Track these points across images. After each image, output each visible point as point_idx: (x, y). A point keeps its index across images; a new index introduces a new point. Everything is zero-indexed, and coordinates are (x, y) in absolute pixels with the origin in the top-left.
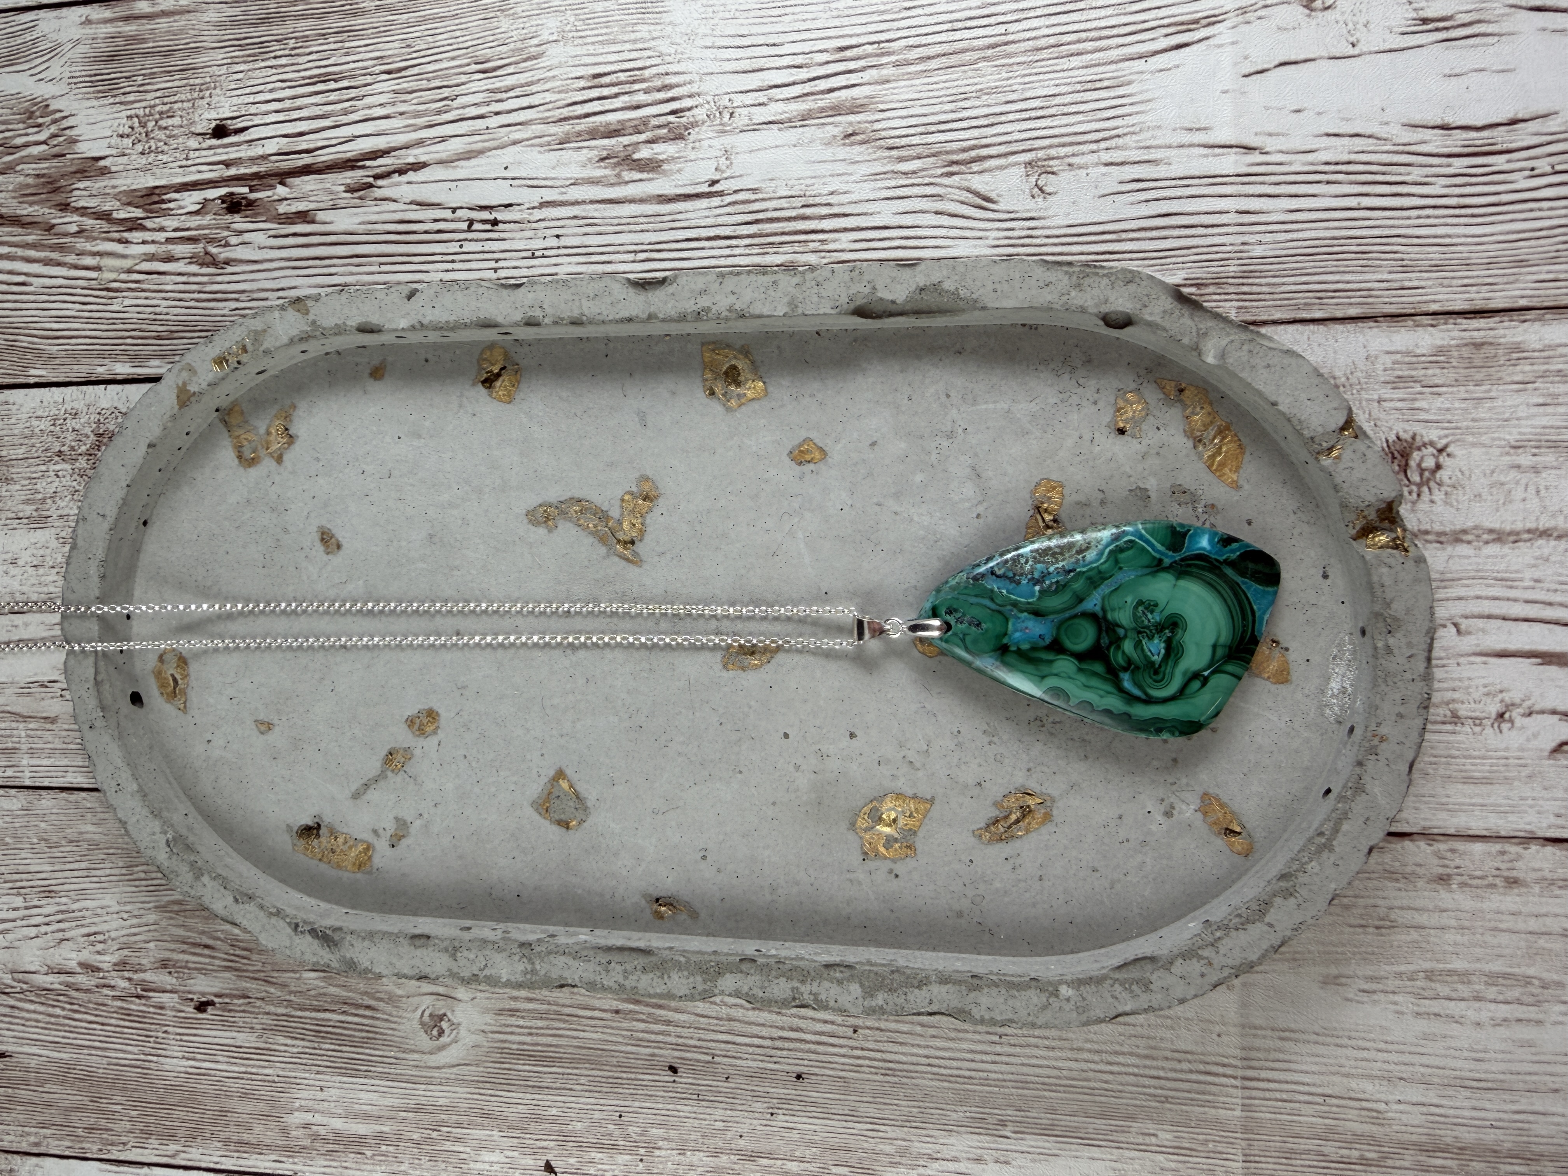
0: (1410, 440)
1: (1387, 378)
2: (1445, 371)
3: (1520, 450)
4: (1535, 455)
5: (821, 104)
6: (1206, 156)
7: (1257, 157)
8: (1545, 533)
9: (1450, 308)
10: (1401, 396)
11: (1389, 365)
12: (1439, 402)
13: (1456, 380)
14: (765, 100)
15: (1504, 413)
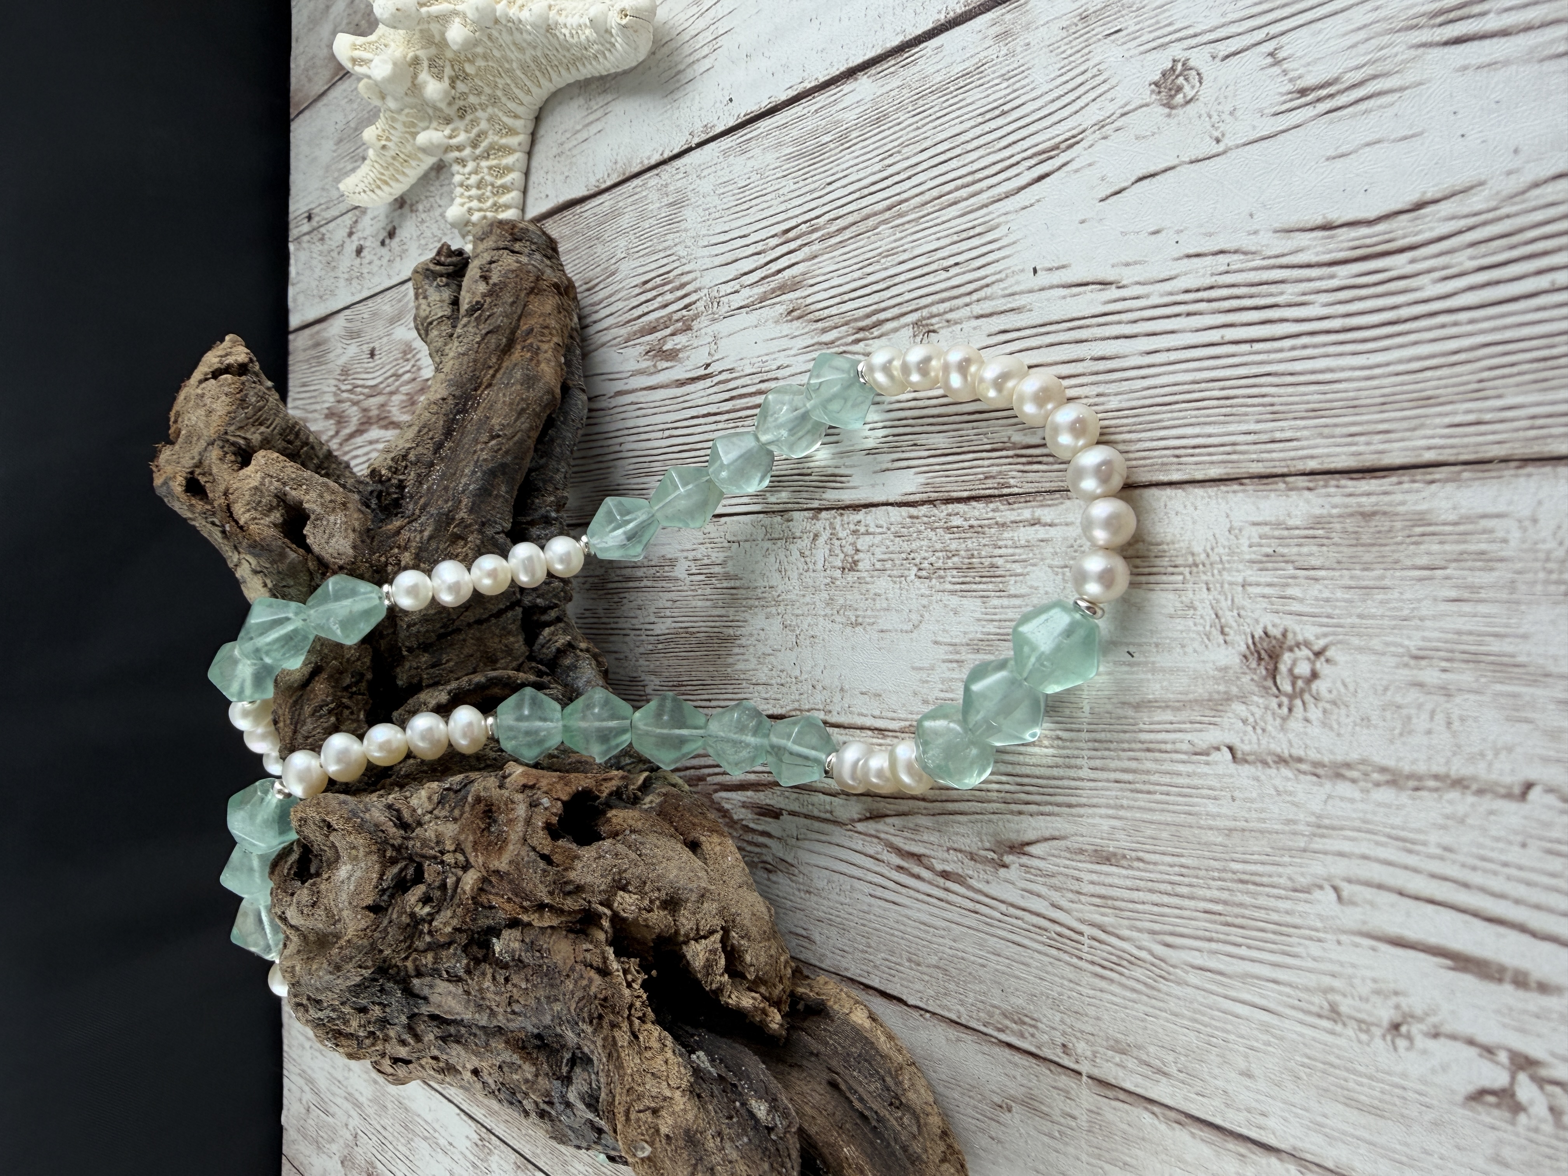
0: (1279, 636)
1: (1253, 556)
2: (1325, 549)
3: (1423, 663)
4: (1444, 670)
5: (773, 285)
6: (1064, 297)
7: (1113, 293)
8: (1459, 783)
9: (1332, 466)
10: (1269, 580)
11: (1256, 540)
12: (1315, 590)
13: (1339, 562)
14: (737, 287)
15: (1401, 609)
